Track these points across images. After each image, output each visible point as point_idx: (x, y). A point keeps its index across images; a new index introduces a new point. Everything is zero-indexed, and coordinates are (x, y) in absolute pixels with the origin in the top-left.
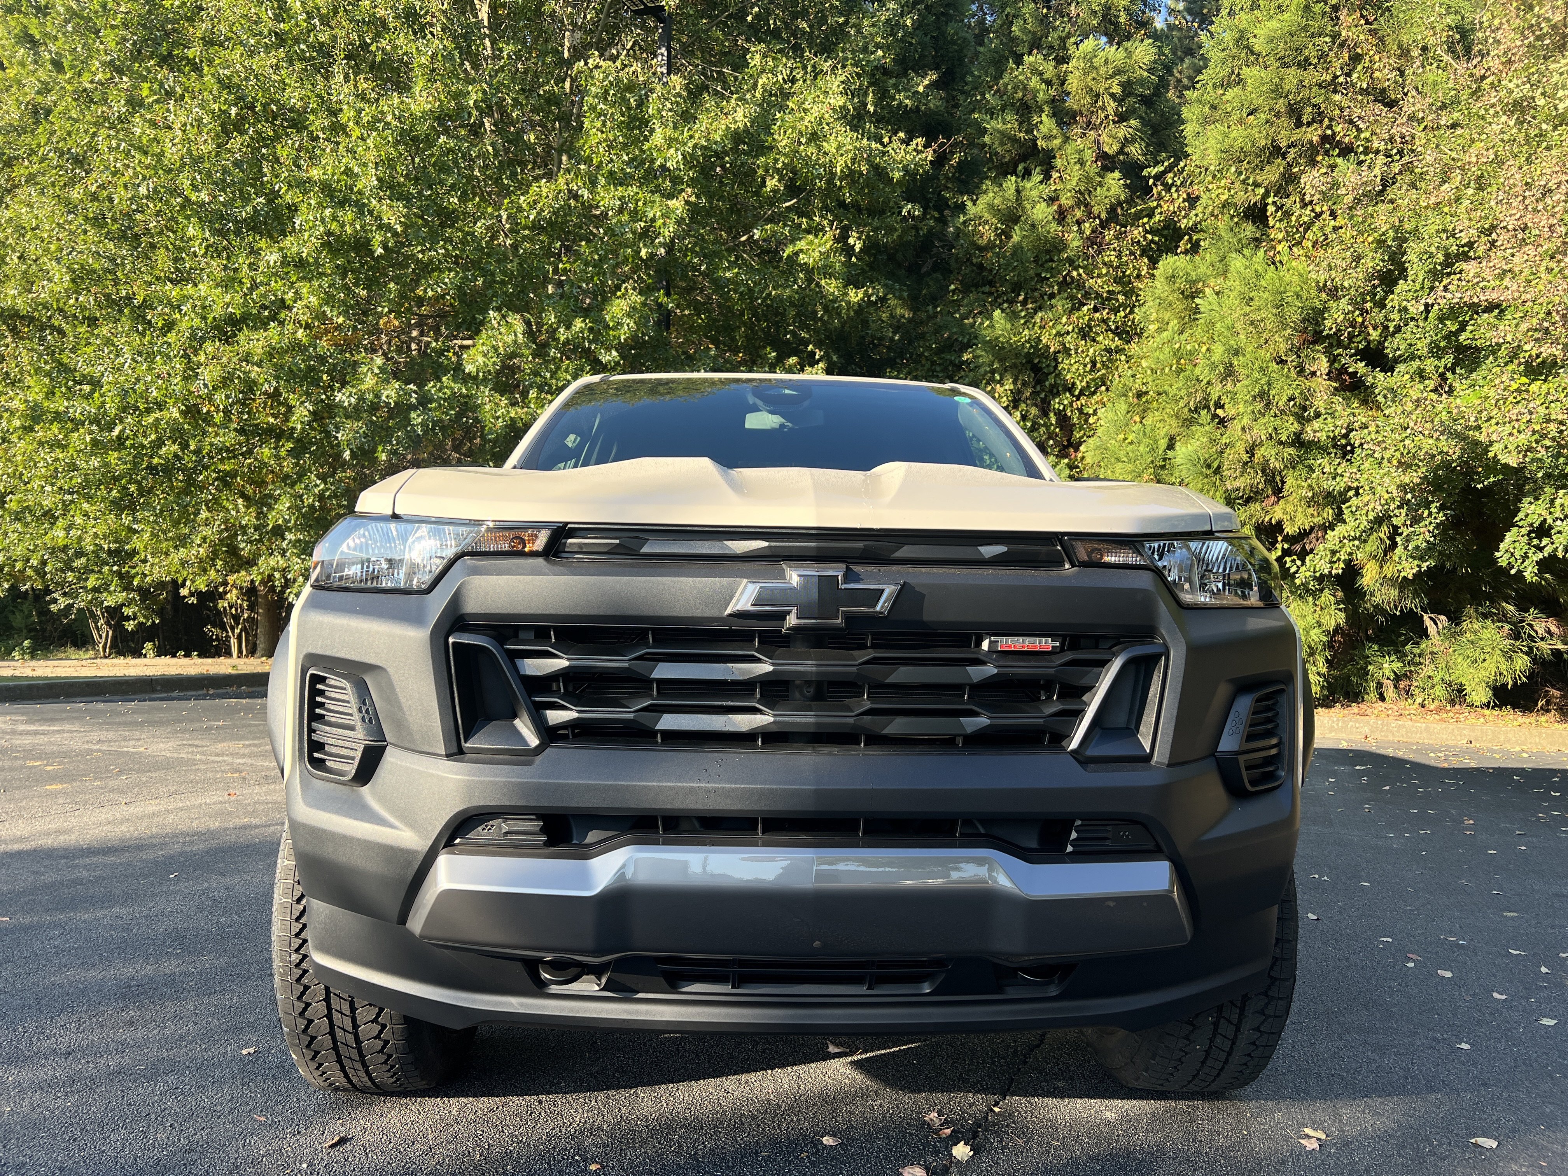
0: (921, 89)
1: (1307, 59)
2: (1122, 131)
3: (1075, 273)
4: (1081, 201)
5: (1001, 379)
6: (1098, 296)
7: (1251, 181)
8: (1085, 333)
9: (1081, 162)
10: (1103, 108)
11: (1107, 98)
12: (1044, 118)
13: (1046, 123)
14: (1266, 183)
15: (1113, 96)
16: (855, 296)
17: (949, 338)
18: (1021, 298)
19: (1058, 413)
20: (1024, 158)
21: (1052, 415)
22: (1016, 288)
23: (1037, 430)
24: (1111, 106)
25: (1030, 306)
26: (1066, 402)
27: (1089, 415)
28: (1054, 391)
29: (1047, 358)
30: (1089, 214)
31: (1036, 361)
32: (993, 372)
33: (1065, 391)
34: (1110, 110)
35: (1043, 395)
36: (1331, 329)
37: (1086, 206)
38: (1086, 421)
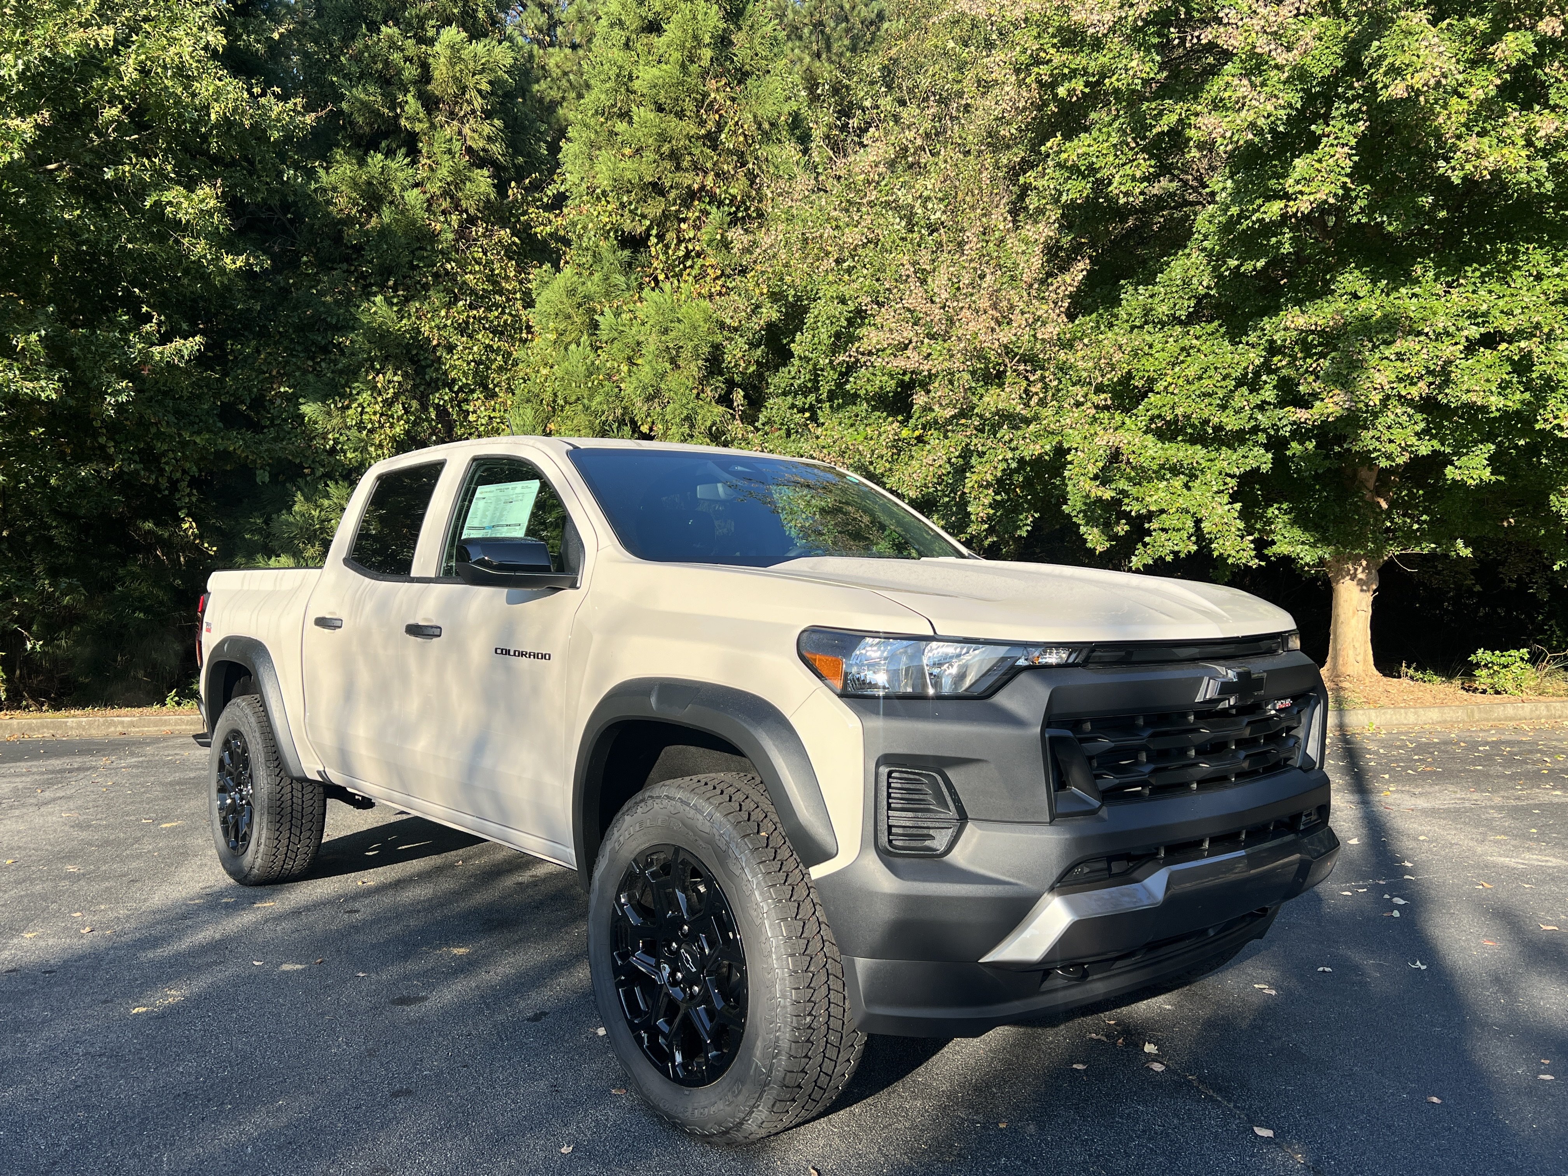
0: (276, 36)
1: (683, 110)
2: (487, 129)
3: (449, 267)
4: (448, 191)
5: (382, 368)
6: (473, 292)
7: (639, 212)
8: (463, 329)
9: (450, 152)
10: (469, 102)
11: (474, 93)
12: (410, 98)
13: (412, 104)
14: (650, 216)
15: (479, 91)
16: (232, 262)
17: (312, 316)
18: (391, 283)
19: (437, 407)
20: (386, 135)
21: (431, 409)
22: (385, 272)
23: (419, 424)
24: (478, 103)
25: (401, 293)
26: (446, 398)
27: (468, 412)
28: (435, 385)
29: (426, 350)
30: (457, 206)
31: (414, 352)
32: (372, 360)
33: (444, 387)
34: (477, 106)
35: (422, 389)
36: (730, 362)
37: (452, 198)
38: (466, 418)
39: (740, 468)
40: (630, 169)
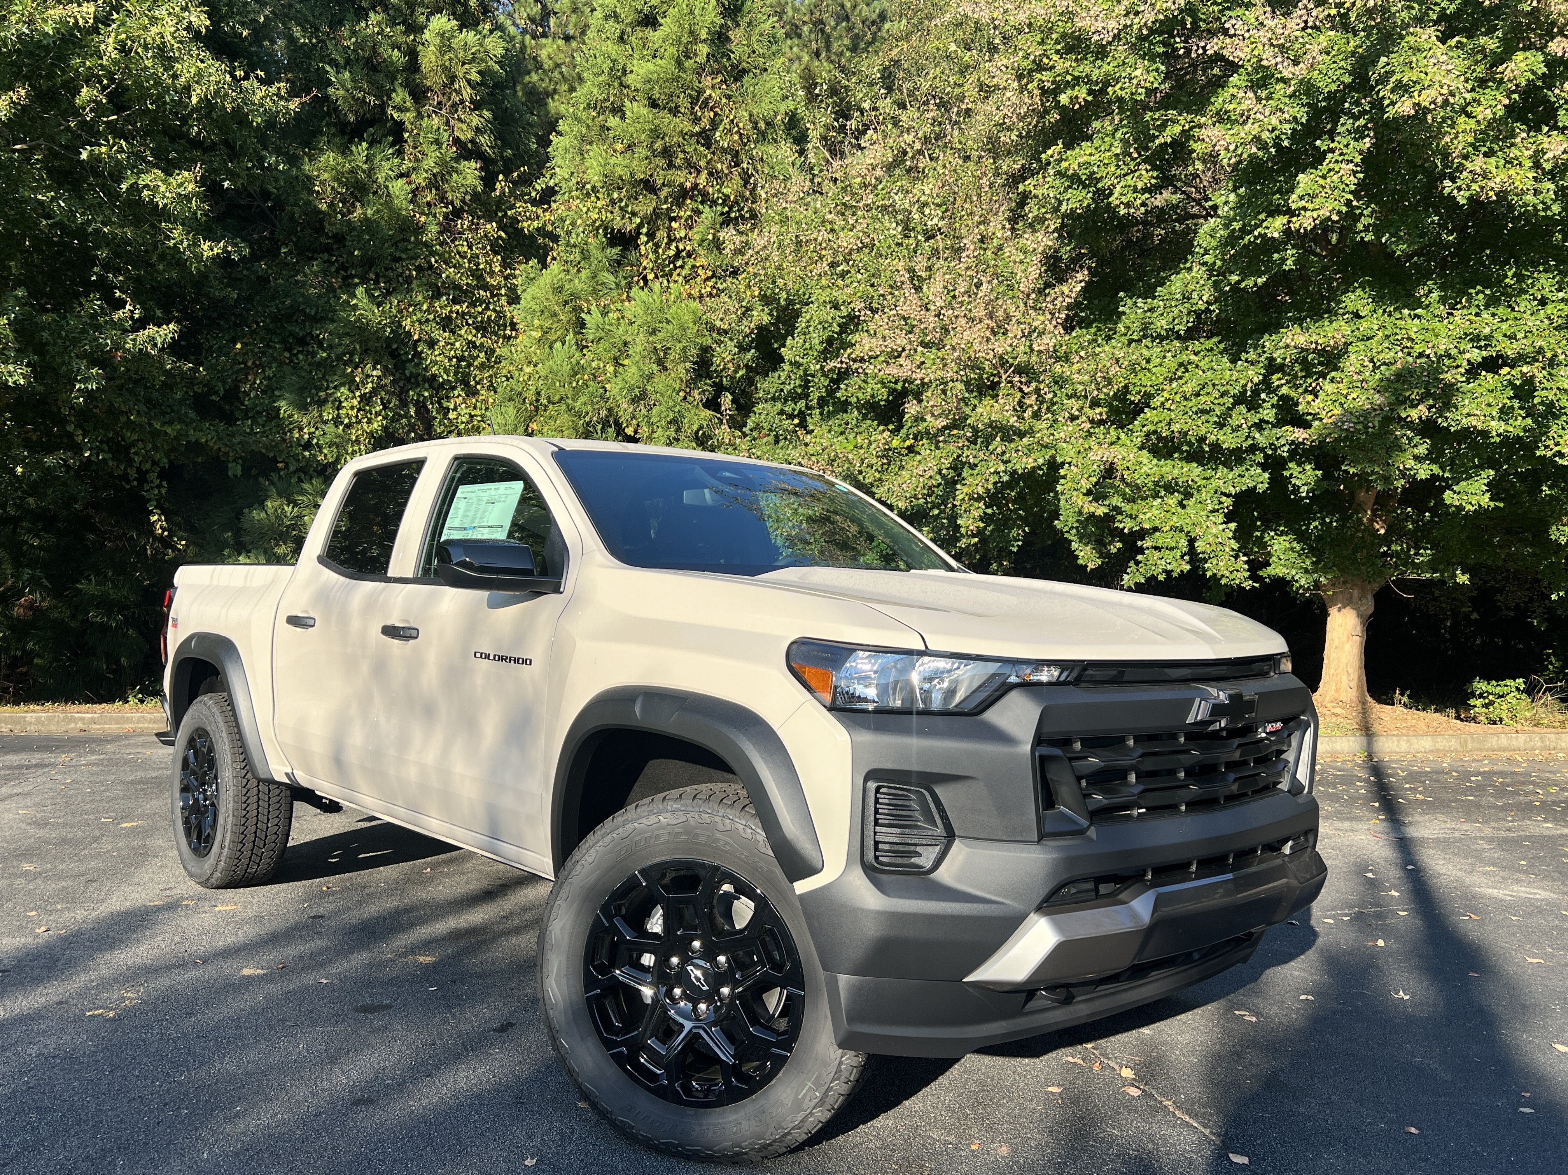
0: (261, 19)
1: (677, 107)
2: (475, 120)
3: (432, 260)
4: (434, 183)
5: (361, 361)
6: (457, 287)
7: (629, 209)
8: (446, 323)
9: (437, 142)
10: (458, 92)
11: (463, 83)
12: (397, 86)
13: (399, 92)
14: (641, 214)
15: (469, 82)
16: (208, 249)
17: (291, 307)
18: (373, 275)
19: (417, 404)
20: (371, 123)
21: (411, 406)
22: (367, 263)
23: (398, 420)
24: (467, 93)
25: (382, 285)
26: (426, 394)
27: (448, 409)
28: (415, 381)
29: (407, 345)
30: (442, 198)
31: (394, 346)
32: (350, 354)
33: (424, 383)
34: (466, 96)
35: (401, 384)
37: (437, 189)
38: (445, 415)
39: (727, 474)
40: (621, 166)
